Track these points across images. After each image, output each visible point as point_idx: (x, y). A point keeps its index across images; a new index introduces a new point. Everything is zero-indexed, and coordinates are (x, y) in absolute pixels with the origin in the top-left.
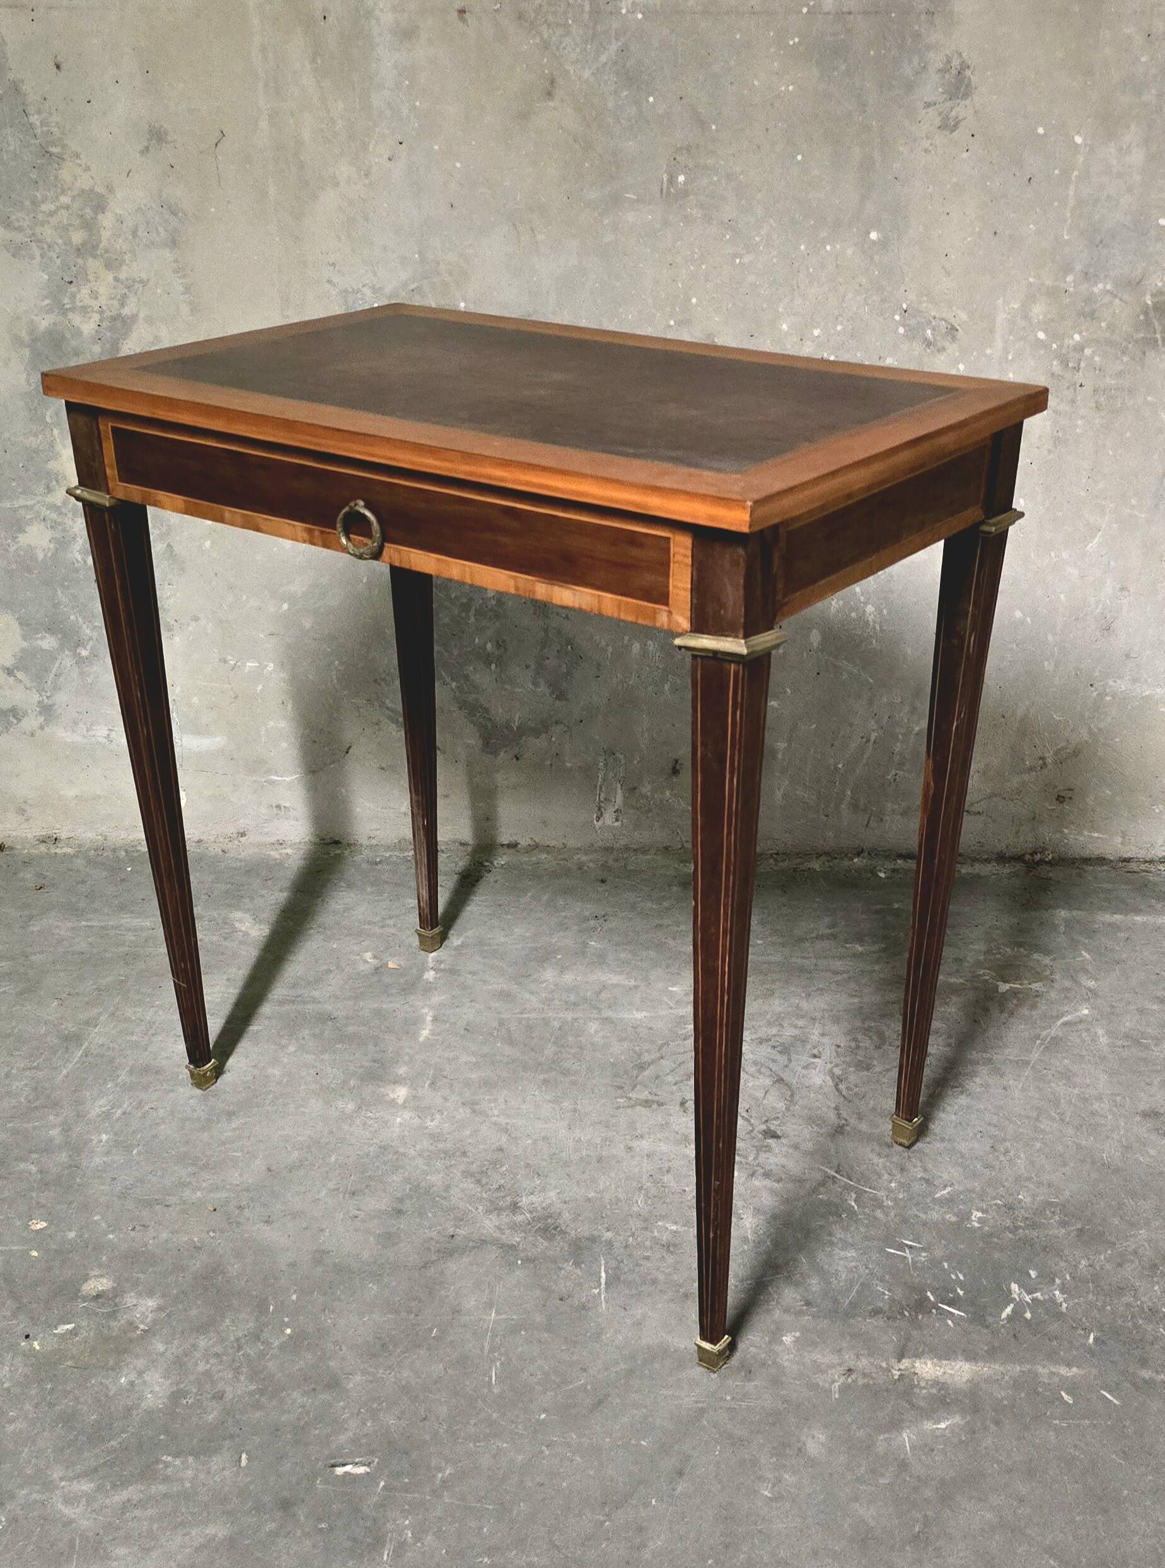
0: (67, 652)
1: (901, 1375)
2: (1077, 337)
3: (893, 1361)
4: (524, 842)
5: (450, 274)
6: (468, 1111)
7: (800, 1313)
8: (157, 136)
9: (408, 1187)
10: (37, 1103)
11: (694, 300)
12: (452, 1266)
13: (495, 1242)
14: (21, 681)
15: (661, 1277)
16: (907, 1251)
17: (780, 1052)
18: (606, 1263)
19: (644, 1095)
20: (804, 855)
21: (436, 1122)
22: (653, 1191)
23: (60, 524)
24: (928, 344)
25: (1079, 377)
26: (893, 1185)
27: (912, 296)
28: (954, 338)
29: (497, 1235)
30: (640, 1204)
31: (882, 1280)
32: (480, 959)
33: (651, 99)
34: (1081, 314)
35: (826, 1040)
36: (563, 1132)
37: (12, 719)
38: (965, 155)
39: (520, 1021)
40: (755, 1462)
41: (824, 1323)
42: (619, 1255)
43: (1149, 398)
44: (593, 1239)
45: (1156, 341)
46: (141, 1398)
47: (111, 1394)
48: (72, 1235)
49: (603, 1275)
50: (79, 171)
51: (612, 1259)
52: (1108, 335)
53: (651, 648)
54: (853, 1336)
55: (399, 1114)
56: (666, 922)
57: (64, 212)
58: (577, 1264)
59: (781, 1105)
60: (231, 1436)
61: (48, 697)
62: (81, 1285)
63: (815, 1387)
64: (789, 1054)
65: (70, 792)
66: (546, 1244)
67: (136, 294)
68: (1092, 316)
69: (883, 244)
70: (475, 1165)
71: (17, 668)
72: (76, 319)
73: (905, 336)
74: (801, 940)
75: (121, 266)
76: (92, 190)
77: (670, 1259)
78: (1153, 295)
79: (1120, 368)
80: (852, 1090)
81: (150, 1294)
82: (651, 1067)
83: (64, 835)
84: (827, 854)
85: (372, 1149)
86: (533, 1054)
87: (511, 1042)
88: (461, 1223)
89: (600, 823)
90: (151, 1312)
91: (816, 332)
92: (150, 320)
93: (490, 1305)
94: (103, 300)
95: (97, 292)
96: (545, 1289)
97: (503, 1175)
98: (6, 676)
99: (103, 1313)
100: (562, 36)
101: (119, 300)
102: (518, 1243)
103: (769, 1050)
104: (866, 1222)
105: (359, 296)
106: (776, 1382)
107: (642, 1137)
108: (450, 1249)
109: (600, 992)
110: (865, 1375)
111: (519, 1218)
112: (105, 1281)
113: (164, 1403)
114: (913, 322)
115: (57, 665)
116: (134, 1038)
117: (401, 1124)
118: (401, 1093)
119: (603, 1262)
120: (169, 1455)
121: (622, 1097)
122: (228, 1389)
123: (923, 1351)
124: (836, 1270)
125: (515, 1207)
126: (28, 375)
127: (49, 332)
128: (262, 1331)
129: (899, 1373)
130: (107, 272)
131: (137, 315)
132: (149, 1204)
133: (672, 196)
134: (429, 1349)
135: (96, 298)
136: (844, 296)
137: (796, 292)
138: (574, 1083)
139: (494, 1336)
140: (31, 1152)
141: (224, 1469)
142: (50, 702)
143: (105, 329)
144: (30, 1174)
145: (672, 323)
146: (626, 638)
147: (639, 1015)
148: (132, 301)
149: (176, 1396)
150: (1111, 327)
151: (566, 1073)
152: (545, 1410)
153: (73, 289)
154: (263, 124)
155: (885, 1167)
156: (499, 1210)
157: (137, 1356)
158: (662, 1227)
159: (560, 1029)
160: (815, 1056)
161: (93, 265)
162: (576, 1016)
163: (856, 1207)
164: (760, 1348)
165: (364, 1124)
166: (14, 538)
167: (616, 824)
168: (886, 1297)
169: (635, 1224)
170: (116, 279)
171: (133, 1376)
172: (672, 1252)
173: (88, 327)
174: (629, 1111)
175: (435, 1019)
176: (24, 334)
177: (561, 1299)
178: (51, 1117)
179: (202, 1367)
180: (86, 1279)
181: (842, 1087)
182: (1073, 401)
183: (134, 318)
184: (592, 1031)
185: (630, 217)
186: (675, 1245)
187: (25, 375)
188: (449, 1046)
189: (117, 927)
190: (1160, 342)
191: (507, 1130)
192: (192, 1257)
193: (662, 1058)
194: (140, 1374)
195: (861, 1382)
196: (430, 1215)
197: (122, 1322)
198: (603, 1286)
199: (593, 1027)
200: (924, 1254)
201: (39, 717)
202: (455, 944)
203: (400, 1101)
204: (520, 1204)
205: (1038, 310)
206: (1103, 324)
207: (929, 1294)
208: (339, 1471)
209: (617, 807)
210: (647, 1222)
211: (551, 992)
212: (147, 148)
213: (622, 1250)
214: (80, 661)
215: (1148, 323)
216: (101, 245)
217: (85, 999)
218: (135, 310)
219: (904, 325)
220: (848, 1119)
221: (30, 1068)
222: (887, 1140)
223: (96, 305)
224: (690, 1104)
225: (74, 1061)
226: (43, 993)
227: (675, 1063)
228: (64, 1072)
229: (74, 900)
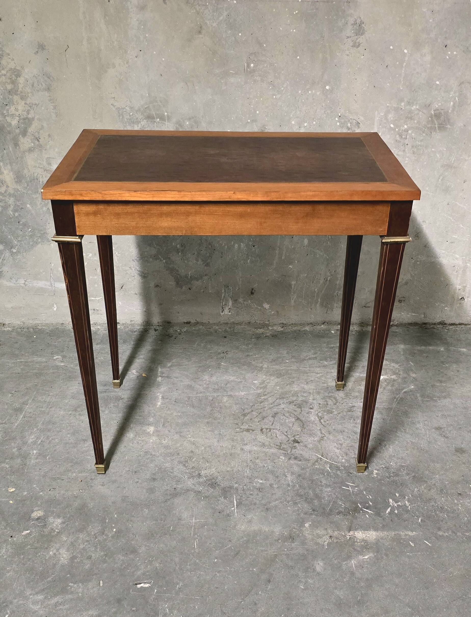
0: (7, 251)
1: (350, 538)
2: (406, 127)
3: (347, 532)
4: (193, 321)
5: (161, 102)
6: (178, 436)
7: (311, 514)
8: (42, 47)
9: (157, 468)
10: (6, 438)
11: (258, 112)
12: (177, 501)
13: (192, 490)
15: (258, 502)
16: (350, 488)
17: (298, 407)
18: (236, 497)
19: (246, 427)
20: (303, 325)
21: (166, 441)
22: (252, 466)
23: (3, 200)
24: (349, 129)
25: (406, 142)
26: (343, 461)
27: (342, 111)
29: (193, 487)
30: (248, 472)
31: (341, 500)
32: (179, 372)
33: (240, 34)
34: (407, 118)
35: (315, 402)
36: (216, 444)
38: (362, 57)
39: (196, 397)
40: (297, 575)
41: (320, 518)
42: (241, 494)
43: (433, 150)
44: (231, 487)
45: (435, 128)
46: (59, 560)
47: (47, 558)
48: (26, 493)
49: (235, 502)
50: (10, 61)
51: (238, 495)
52: (417, 125)
53: (242, 246)
54: (331, 523)
55: (151, 438)
56: (251, 354)
57: (3, 77)
58: (225, 498)
59: (299, 429)
60: (96, 574)
62: (31, 514)
63: (317, 544)
64: (301, 409)
65: (9, 306)
66: (212, 490)
67: (33, 109)
68: (411, 118)
69: (331, 91)
70: (182, 459)
72: (9, 119)
73: (340, 126)
74: (304, 360)
75: (27, 98)
76: (15, 69)
77: (260, 495)
78: (435, 111)
79: (422, 138)
80: (326, 422)
81: (59, 517)
82: (249, 415)
83: (7, 323)
84: (311, 323)
85: (142, 453)
86: (202, 411)
87: (193, 407)
88: (179, 483)
89: (223, 313)
90: (60, 524)
91: (306, 124)
92: (39, 120)
93: (192, 516)
94: (20, 112)
95: (18, 109)
96: (213, 508)
97: (194, 462)
99: (41, 526)
100: (204, 9)
101: (27, 112)
102: (202, 490)
103: (293, 406)
104: (334, 476)
105: (124, 110)
106: (303, 543)
107: (247, 444)
108: (175, 494)
109: (227, 384)
110: (337, 538)
111: (201, 480)
112: (40, 512)
113: (67, 562)
114: (343, 121)
115: (3, 255)
116: (43, 409)
117: (152, 442)
118: (151, 429)
119: (235, 497)
120: (72, 583)
121: (238, 428)
122: (93, 555)
123: (358, 528)
124: (324, 496)
125: (199, 475)
128: (104, 530)
129: (349, 537)
130: (22, 101)
132: (55, 479)
133: (249, 72)
134: (170, 535)
136: (316, 110)
137: (298, 109)
138: (219, 423)
139: (195, 528)
140: (6, 459)
141: (94, 588)
142: (1, 270)
143: (21, 123)
144: (6, 468)
145: (249, 121)
146: (232, 242)
147: (243, 393)
148: (32, 112)
149: (73, 558)
150: (419, 122)
151: (215, 419)
152: (216, 558)
153: (7, 107)
154: (85, 42)
155: (340, 453)
156: (193, 477)
157: (56, 543)
158: (256, 481)
159: (212, 400)
160: (311, 409)
161: (16, 98)
162: (218, 395)
163: (330, 470)
164: (296, 529)
165: (138, 443)
167: (229, 313)
168: (343, 506)
169: (246, 481)
170: (25, 104)
171: (55, 551)
172: (261, 492)
173: (14, 122)
174: (241, 433)
175: (163, 398)
177: (219, 513)
178: (13, 444)
179: (82, 546)
180: (33, 512)
181: (322, 421)
182: (404, 151)
183: (33, 119)
184: (225, 401)
185: (232, 80)
186: (262, 489)
188: (169, 409)
189: (32, 362)
190: (437, 128)
191: (194, 444)
192: (74, 501)
193: (253, 411)
194: (58, 550)
195: (335, 541)
196: (166, 480)
197: (49, 529)
198: (235, 506)
199: (225, 399)
200: (356, 489)
202: (168, 365)
203: (151, 433)
204: (201, 474)
205: (391, 116)
206: (416, 121)
207: (359, 504)
208: (139, 586)
209: (229, 307)
210: (251, 479)
211: (208, 385)
212: (37, 52)
213: (242, 492)
214: (13, 254)
215: (432, 121)
216: (19, 90)
217: (22, 393)
218: (33, 116)
219: (339, 122)
220: (325, 434)
221: (2, 424)
222: (340, 442)
223: (17, 113)
224: (264, 430)
225: (20, 420)
226: (4, 391)
227: (257, 413)
228: (16, 425)
229: (14, 350)
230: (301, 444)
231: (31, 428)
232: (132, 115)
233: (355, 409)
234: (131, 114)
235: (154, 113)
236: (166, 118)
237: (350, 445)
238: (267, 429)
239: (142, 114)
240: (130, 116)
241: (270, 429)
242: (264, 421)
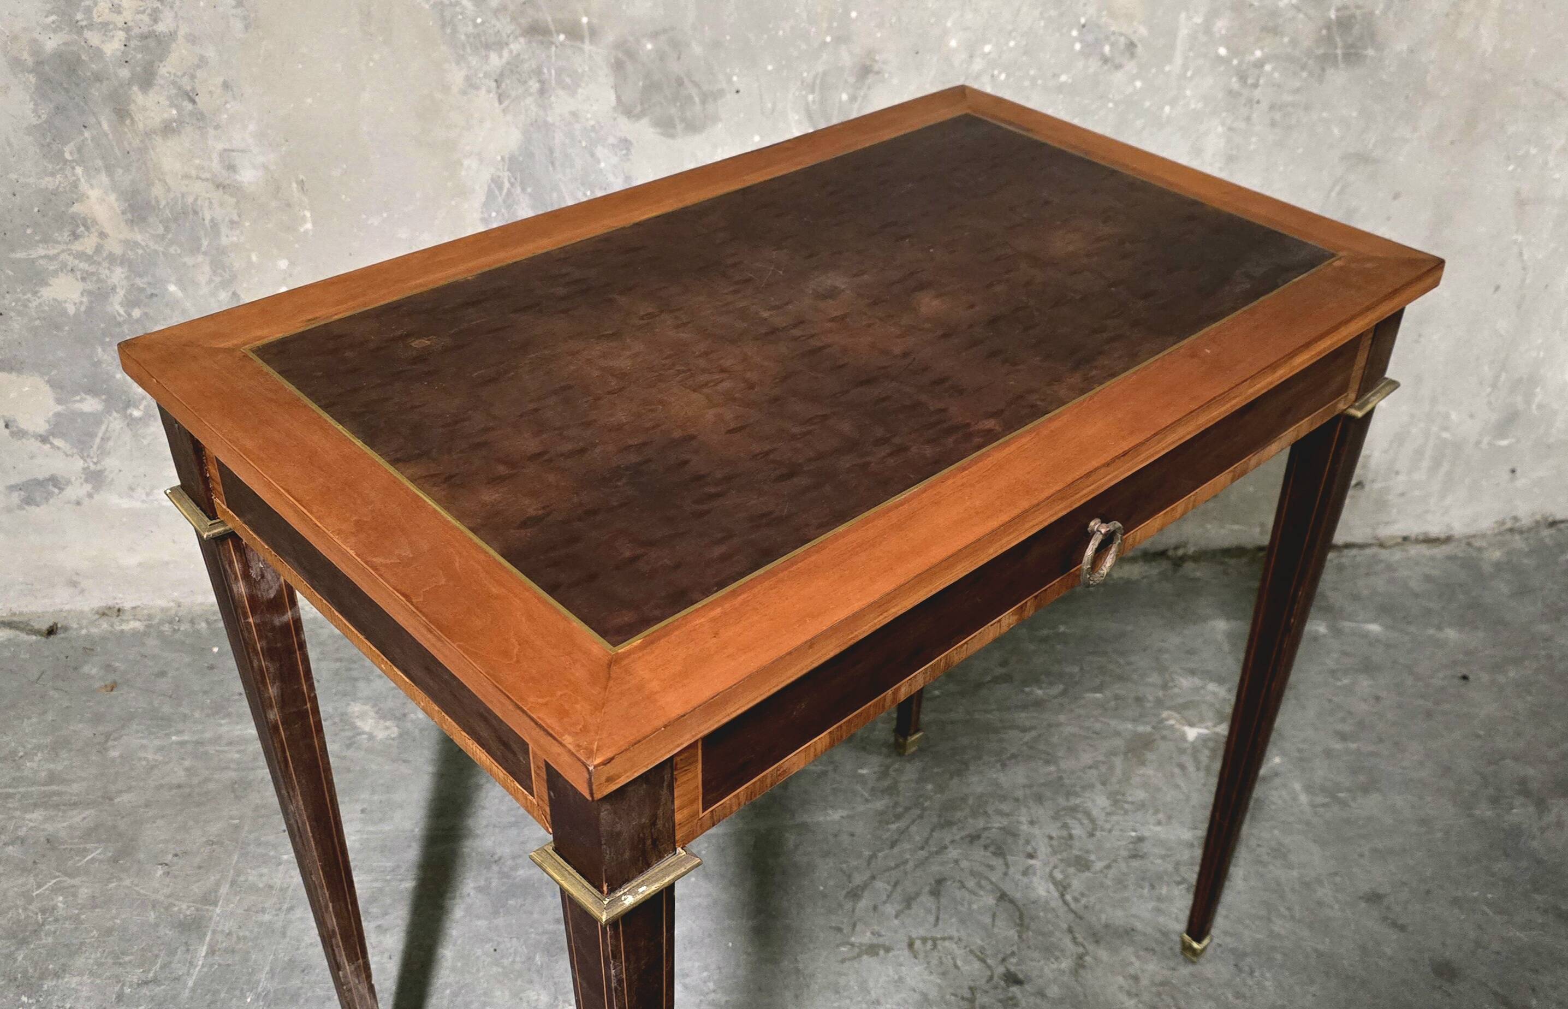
0: (115, 414)
2: (1258, 54)
11: (854, 14)
14: (58, 448)
17: (994, 854)
19: (868, 937)
23: (93, 274)
24: (1105, 60)
25: (1257, 93)
27: (1091, 10)
28: (1132, 55)
34: (1265, 29)
35: (1036, 831)
37: (51, 487)
43: (1325, 114)
45: (1336, 56)
52: (1289, 50)
59: (1012, 933)
61: (95, 464)
64: (1005, 858)
65: (131, 561)
67: (172, 7)
68: (1275, 31)
71: (53, 434)
72: (94, 38)
73: (1082, 52)
74: (979, 686)
78: (1338, 10)
79: (1298, 84)
80: (1079, 901)
83: (127, 605)
91: (987, 48)
92: (192, 39)
94: (128, 15)
95: (120, 6)
98: (40, 444)
101: (150, 15)
103: (982, 853)
105: (458, 9)
114: (1091, 38)
115: (103, 428)
116: (267, 917)
121: (844, 944)
126: (36, 104)
127: (59, 55)
131: (175, 32)
135: (119, 13)
136: (1019, 11)
142: (99, 467)
143: (134, 49)
145: (828, 39)
147: (836, 816)
148: (167, 16)
150: (1294, 43)
151: (774, 914)
159: (755, 847)
160: (1031, 856)
162: (768, 825)
166: (35, 293)
173: (112, 47)
174: (857, 965)
176: (25, 55)
181: (1068, 897)
182: (1248, 119)
183: (172, 35)
184: (791, 846)
187: (31, 105)
189: (217, 740)
190: (1340, 58)
201: (85, 485)
205: (1221, 25)
206: (1286, 40)
214: (132, 422)
215: (1329, 40)
217: (197, 860)
218: (172, 26)
219: (1081, 41)
220: (1086, 944)
221: (146, 983)
222: (1131, 970)
223: (119, 20)
224: (918, 944)
225: (200, 963)
226: (141, 856)
227: (888, 883)
228: (190, 984)
229: (156, 703)
230: (1027, 987)
231: (237, 993)
232: (483, 23)
233: (1146, 847)
234: (479, 21)
235: (549, 19)
236: (586, 34)
237: (1158, 979)
238: (924, 940)
239: (514, 19)
240: (476, 25)
241: (934, 940)
242: (913, 911)
